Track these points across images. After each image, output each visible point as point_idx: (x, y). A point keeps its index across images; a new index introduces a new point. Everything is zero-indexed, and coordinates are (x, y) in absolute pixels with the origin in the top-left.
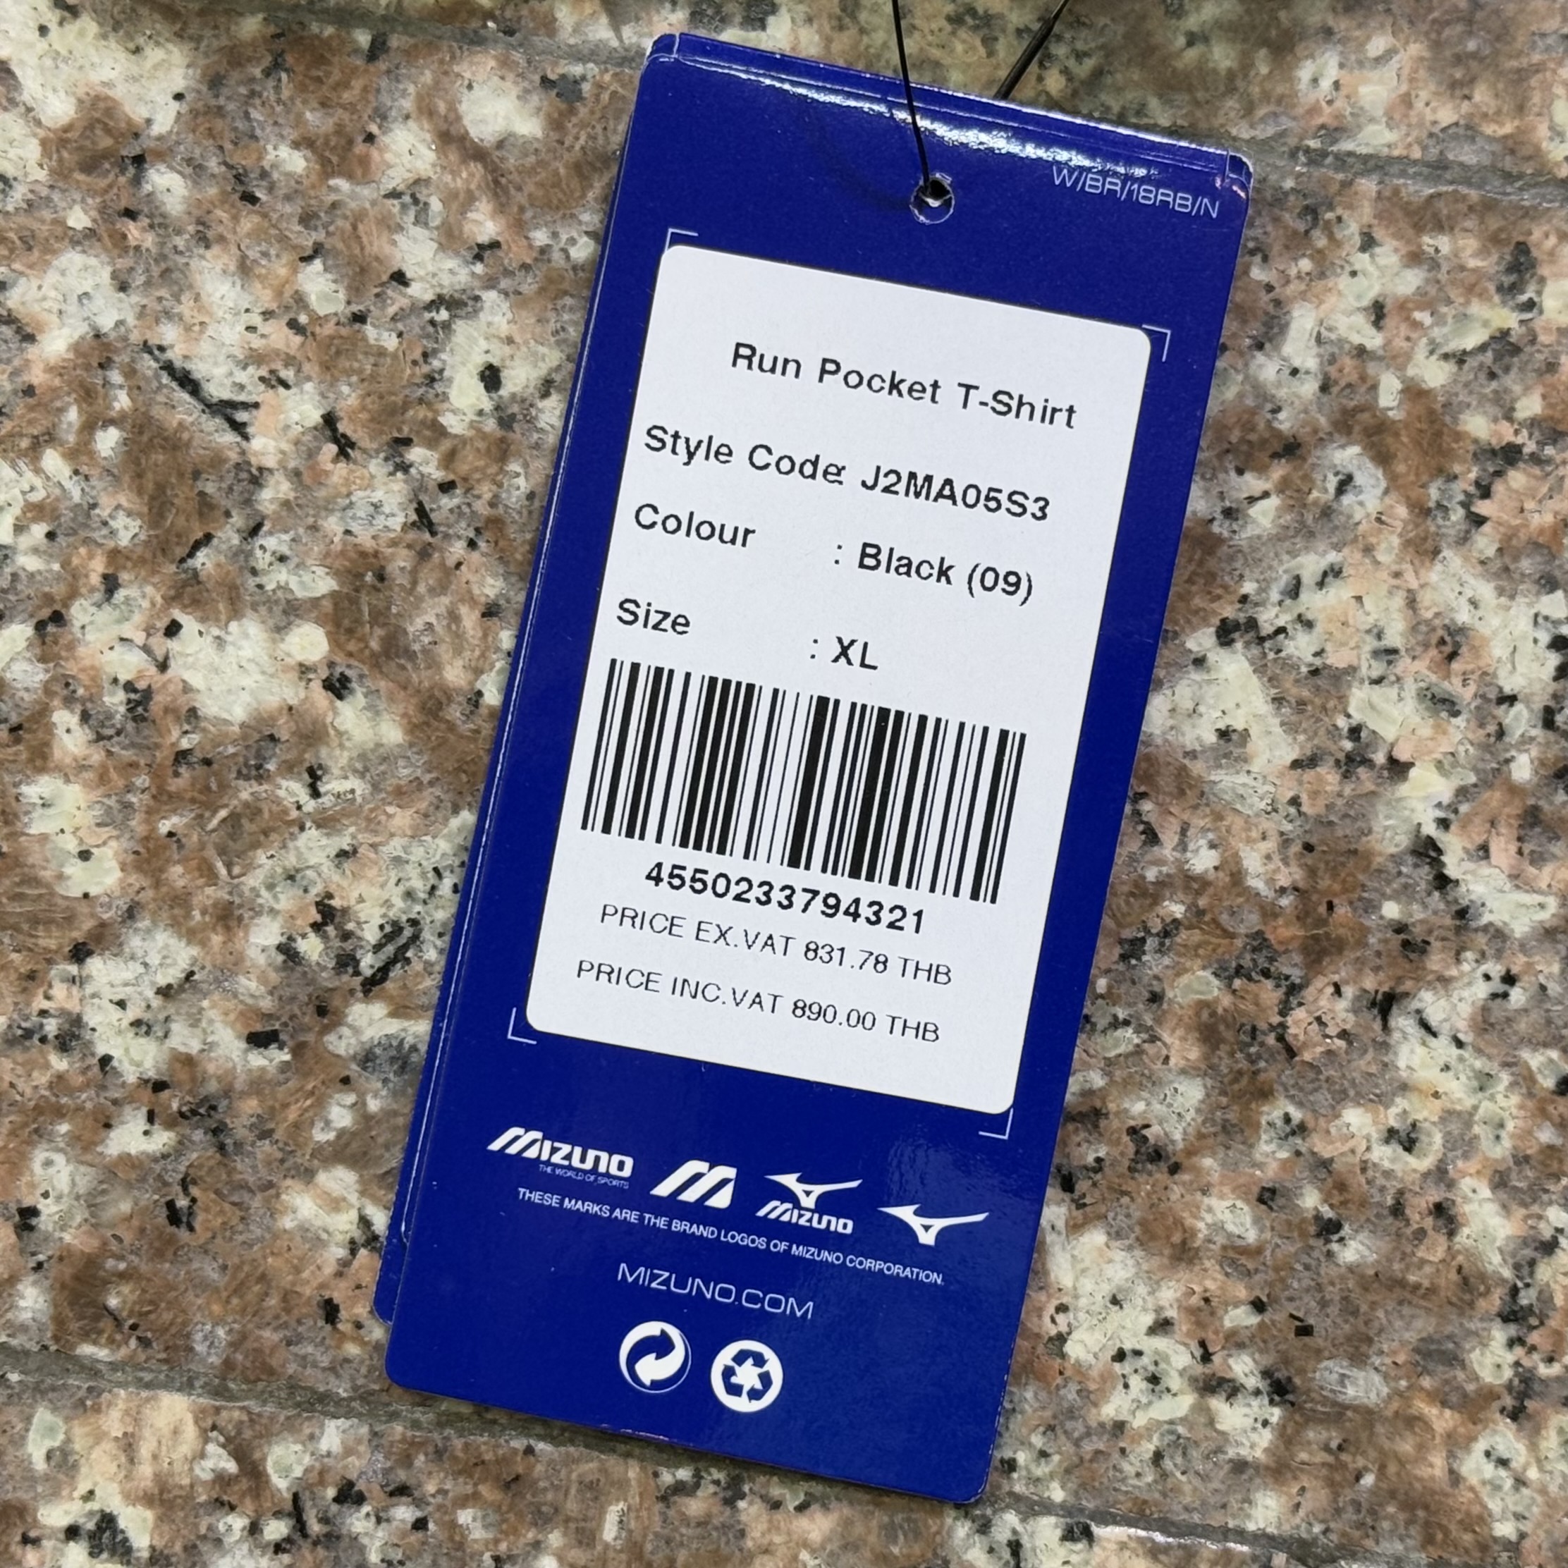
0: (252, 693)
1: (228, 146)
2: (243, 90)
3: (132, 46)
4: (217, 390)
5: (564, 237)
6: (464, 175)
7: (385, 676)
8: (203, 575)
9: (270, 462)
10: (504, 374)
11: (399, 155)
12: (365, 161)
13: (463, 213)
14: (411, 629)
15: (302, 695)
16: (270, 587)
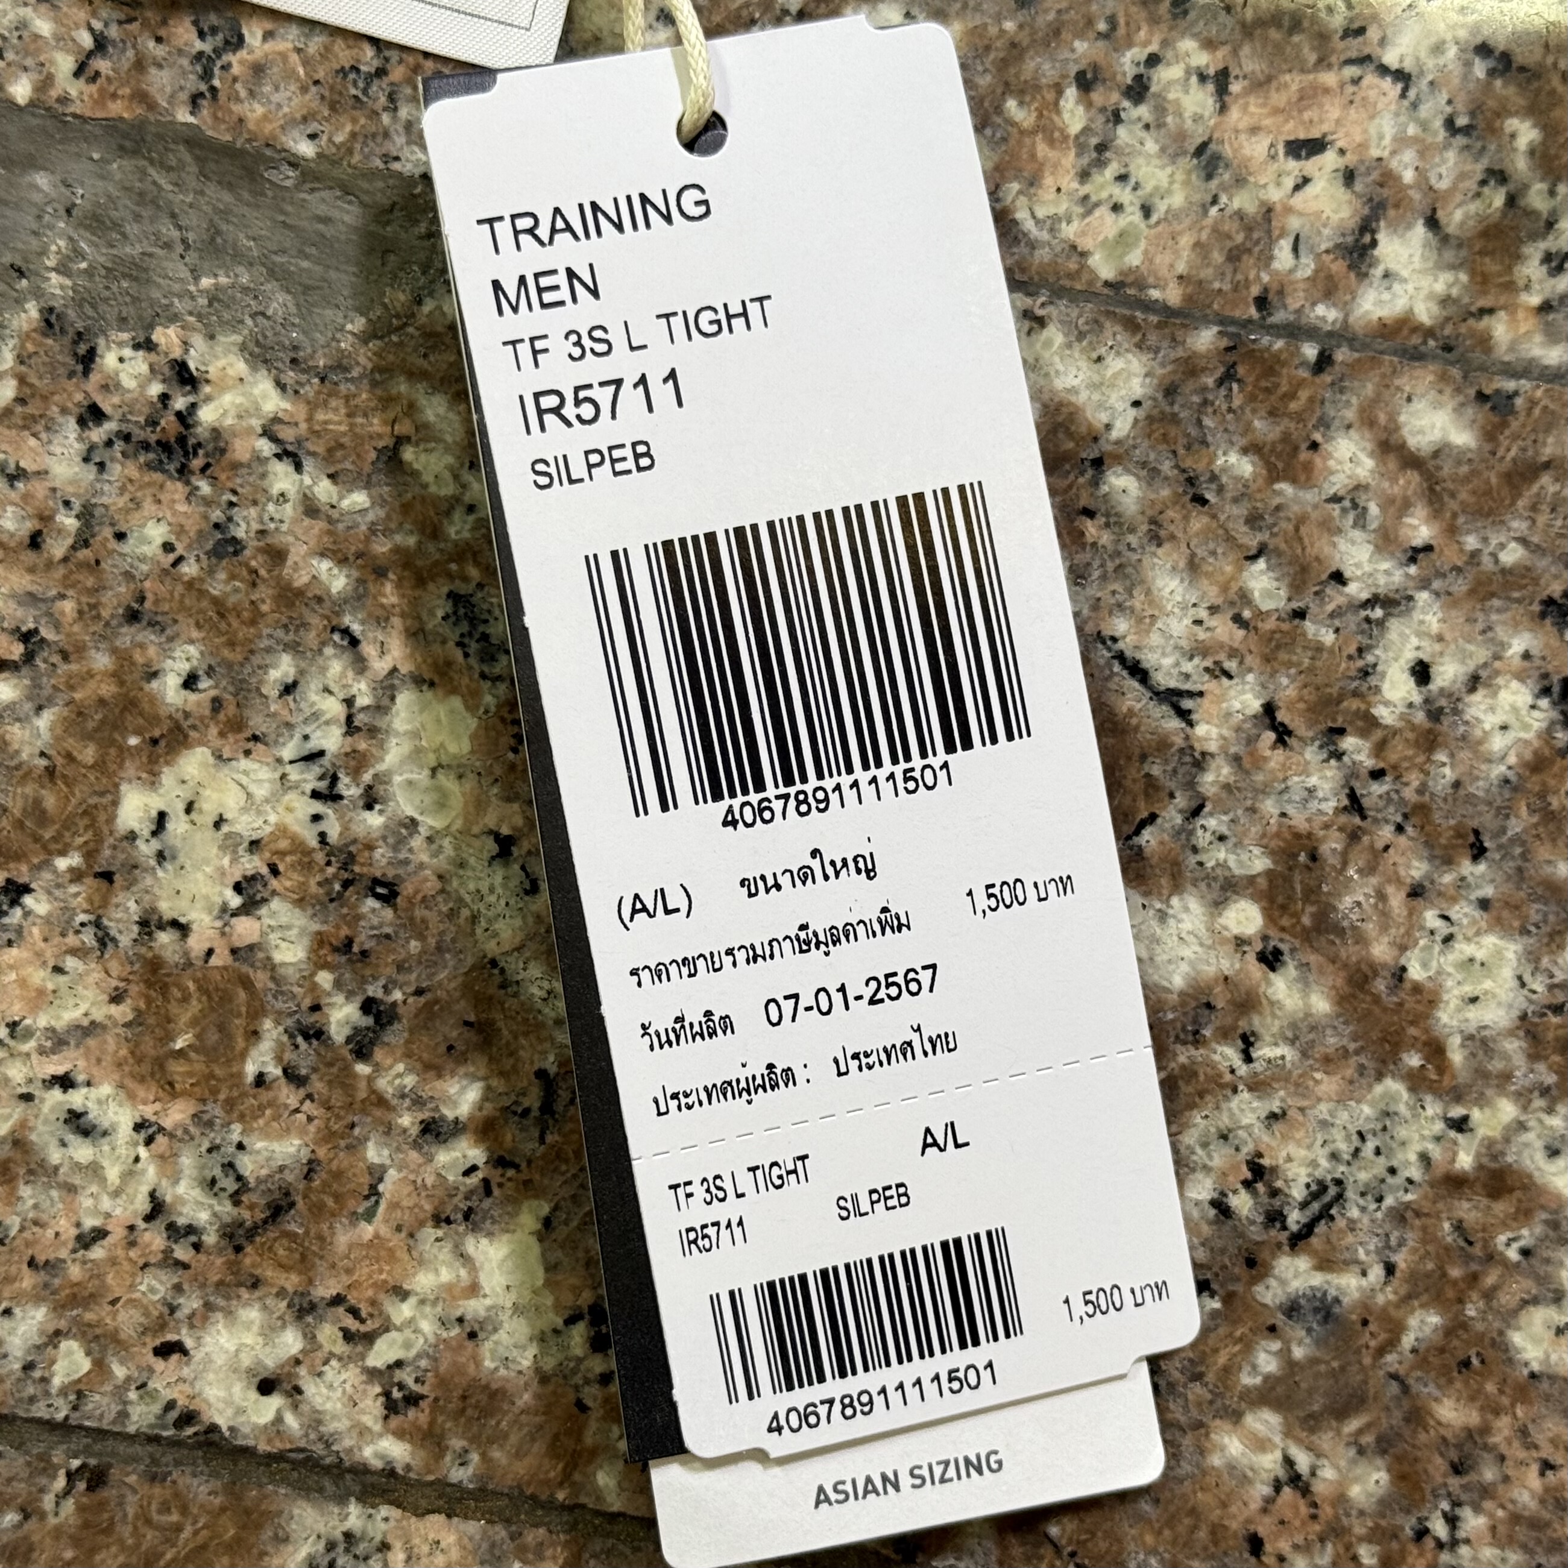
0: (1191, 963)
1: (1181, 451)
2: (1196, 399)
3: (1095, 356)
4: (1165, 680)
5: (1494, 542)
6: (1401, 482)
7: (1317, 950)
8: (1147, 852)
9: (1213, 747)
10: (1433, 670)
11: (1340, 463)
12: (1308, 467)
13: (1400, 517)
14: (1341, 907)
15: (1237, 966)
16: (1210, 864)
